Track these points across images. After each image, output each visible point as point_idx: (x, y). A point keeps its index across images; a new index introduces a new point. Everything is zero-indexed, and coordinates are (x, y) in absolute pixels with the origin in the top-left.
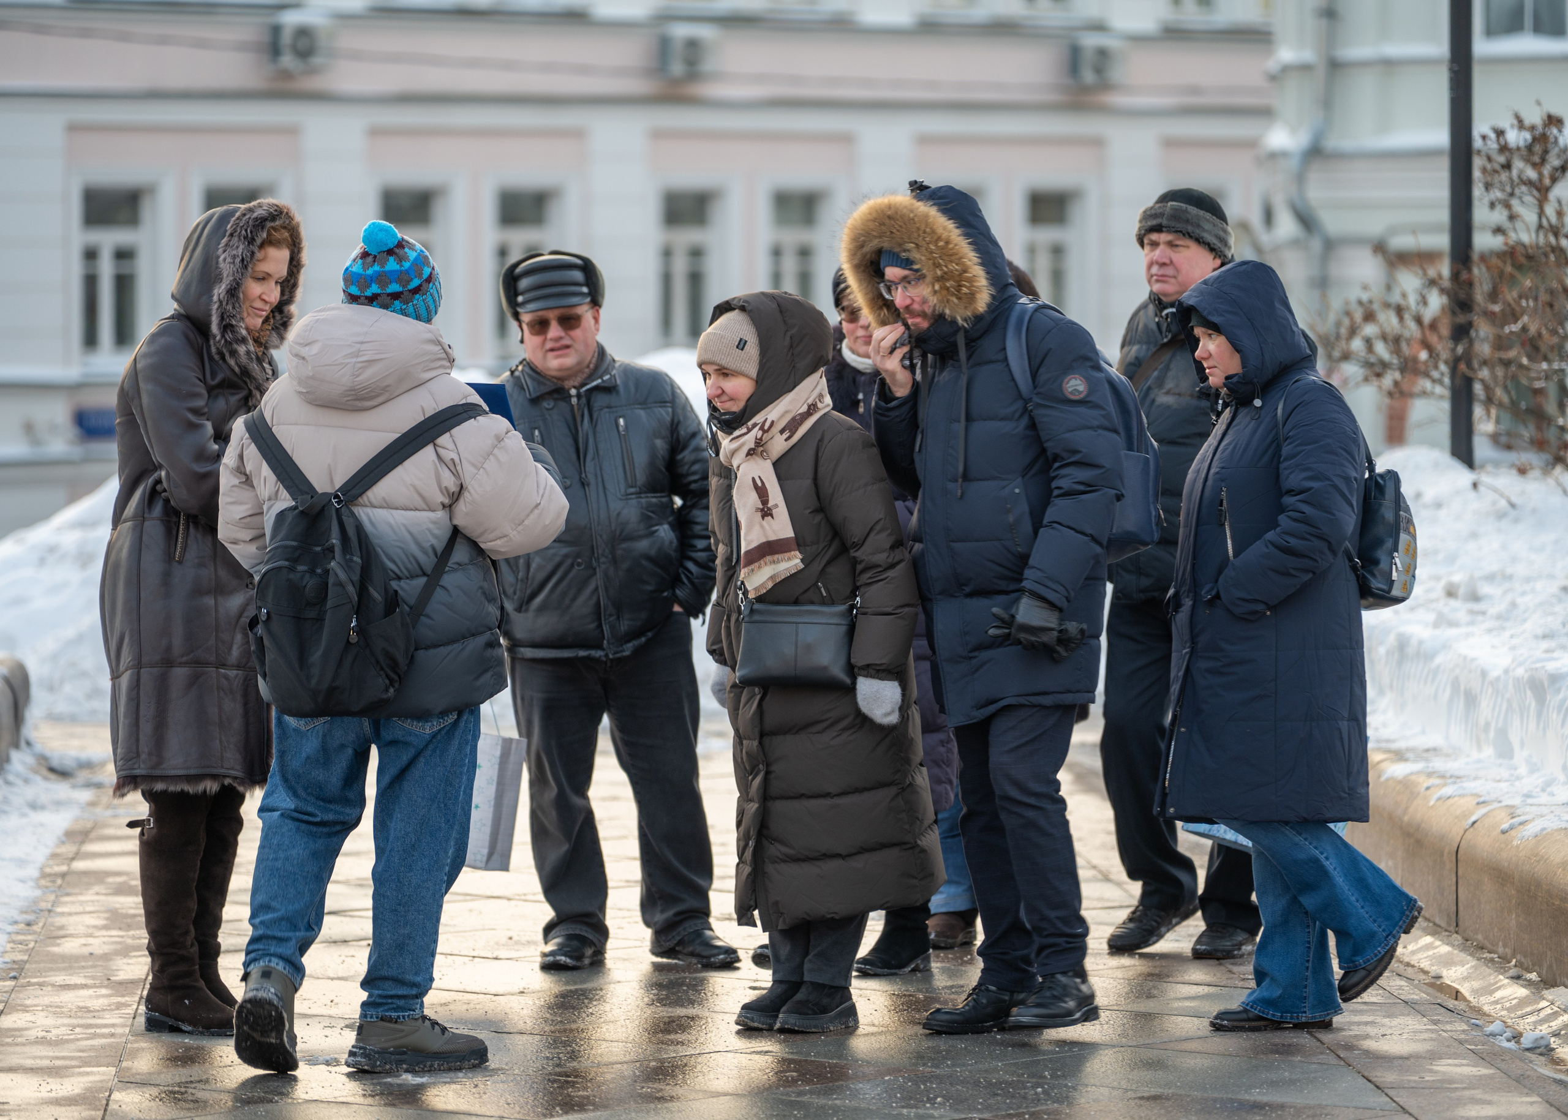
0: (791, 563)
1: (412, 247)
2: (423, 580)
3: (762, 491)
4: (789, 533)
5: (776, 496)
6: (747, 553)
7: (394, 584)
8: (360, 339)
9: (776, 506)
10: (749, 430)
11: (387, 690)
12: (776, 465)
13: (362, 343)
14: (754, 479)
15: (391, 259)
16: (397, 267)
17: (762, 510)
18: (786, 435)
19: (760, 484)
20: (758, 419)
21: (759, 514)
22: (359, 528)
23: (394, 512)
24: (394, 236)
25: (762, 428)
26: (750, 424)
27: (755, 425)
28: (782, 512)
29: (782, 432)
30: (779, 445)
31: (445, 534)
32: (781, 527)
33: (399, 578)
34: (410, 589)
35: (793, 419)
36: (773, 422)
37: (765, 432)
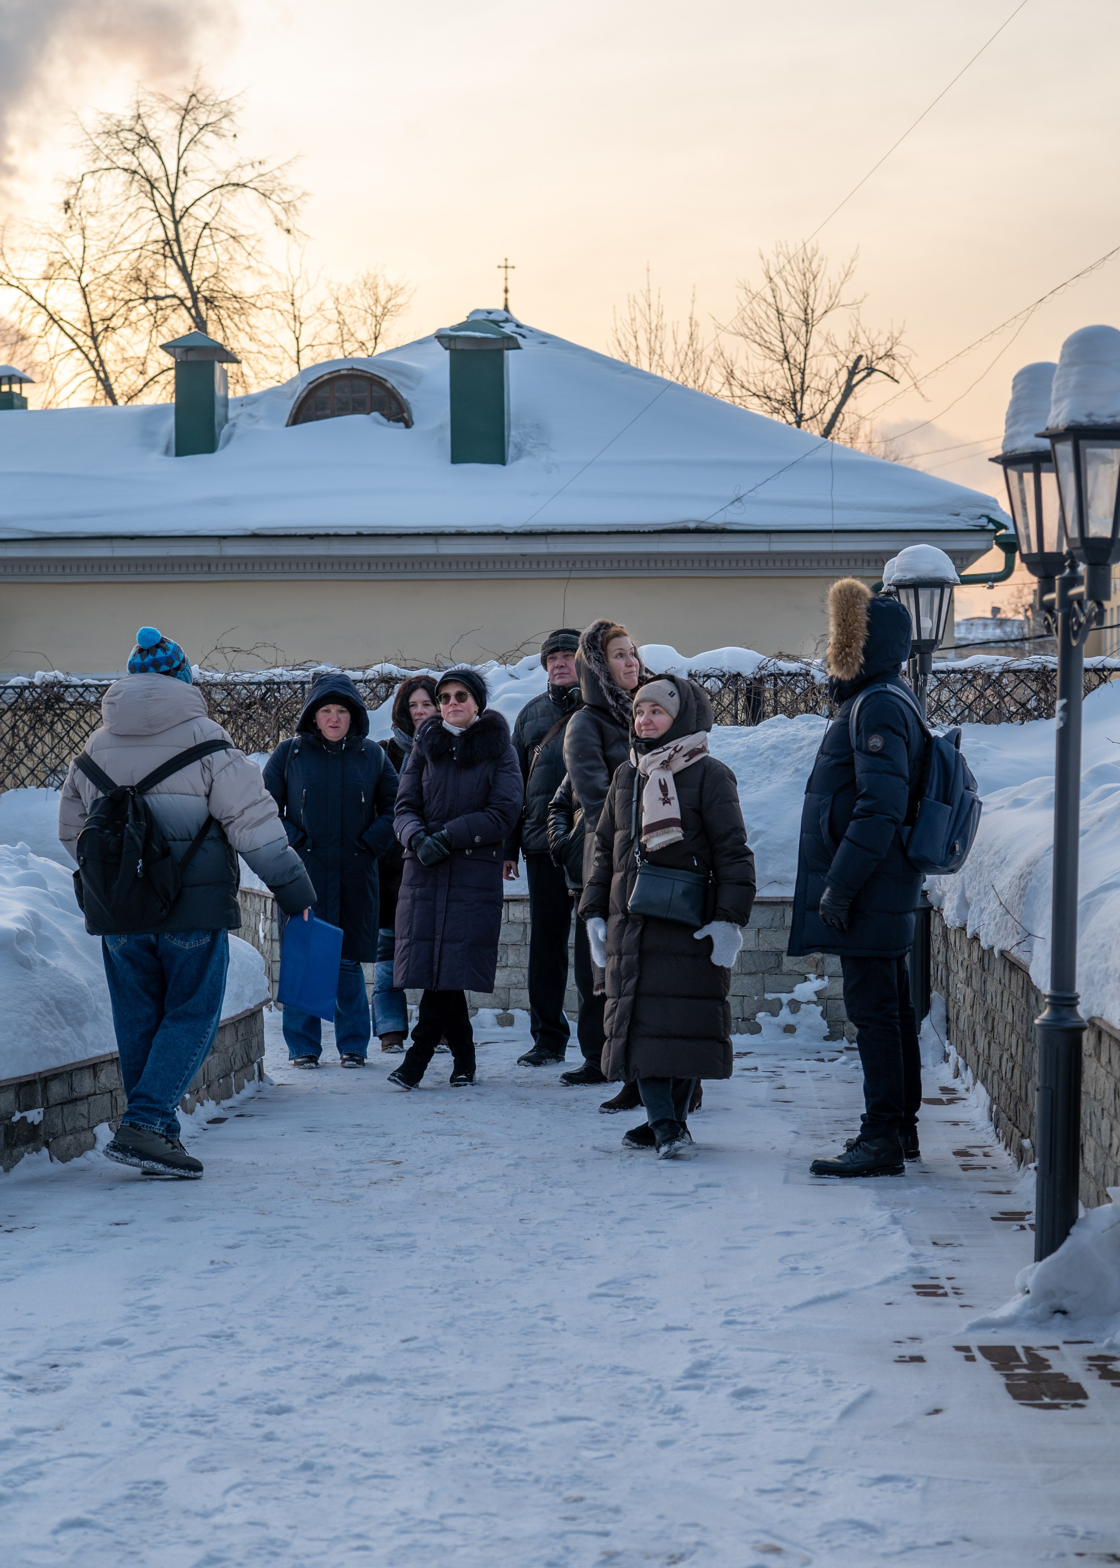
0: (675, 834)
1: (169, 642)
2: (191, 842)
3: (664, 788)
4: (677, 815)
5: (672, 792)
6: (647, 826)
7: (171, 843)
8: (150, 687)
9: (673, 798)
10: (665, 750)
11: (161, 911)
12: (676, 776)
13: (151, 689)
14: (660, 780)
15: (159, 650)
16: (164, 655)
17: (663, 799)
18: (686, 758)
19: (663, 783)
20: (672, 744)
21: (661, 802)
22: (145, 805)
23: (173, 796)
24: (158, 635)
25: (675, 749)
26: (665, 747)
27: (668, 748)
28: (675, 803)
29: (684, 756)
30: (680, 764)
31: (203, 819)
32: (673, 811)
33: (175, 840)
34: (179, 848)
35: (693, 750)
36: (682, 747)
37: (676, 752)
